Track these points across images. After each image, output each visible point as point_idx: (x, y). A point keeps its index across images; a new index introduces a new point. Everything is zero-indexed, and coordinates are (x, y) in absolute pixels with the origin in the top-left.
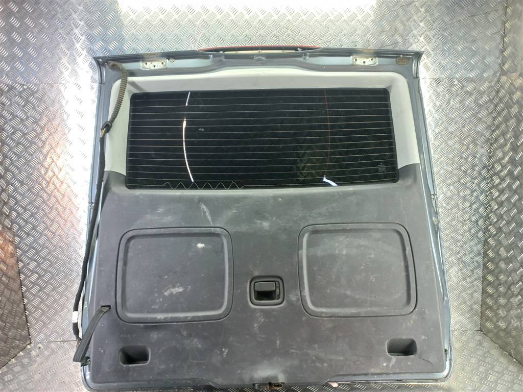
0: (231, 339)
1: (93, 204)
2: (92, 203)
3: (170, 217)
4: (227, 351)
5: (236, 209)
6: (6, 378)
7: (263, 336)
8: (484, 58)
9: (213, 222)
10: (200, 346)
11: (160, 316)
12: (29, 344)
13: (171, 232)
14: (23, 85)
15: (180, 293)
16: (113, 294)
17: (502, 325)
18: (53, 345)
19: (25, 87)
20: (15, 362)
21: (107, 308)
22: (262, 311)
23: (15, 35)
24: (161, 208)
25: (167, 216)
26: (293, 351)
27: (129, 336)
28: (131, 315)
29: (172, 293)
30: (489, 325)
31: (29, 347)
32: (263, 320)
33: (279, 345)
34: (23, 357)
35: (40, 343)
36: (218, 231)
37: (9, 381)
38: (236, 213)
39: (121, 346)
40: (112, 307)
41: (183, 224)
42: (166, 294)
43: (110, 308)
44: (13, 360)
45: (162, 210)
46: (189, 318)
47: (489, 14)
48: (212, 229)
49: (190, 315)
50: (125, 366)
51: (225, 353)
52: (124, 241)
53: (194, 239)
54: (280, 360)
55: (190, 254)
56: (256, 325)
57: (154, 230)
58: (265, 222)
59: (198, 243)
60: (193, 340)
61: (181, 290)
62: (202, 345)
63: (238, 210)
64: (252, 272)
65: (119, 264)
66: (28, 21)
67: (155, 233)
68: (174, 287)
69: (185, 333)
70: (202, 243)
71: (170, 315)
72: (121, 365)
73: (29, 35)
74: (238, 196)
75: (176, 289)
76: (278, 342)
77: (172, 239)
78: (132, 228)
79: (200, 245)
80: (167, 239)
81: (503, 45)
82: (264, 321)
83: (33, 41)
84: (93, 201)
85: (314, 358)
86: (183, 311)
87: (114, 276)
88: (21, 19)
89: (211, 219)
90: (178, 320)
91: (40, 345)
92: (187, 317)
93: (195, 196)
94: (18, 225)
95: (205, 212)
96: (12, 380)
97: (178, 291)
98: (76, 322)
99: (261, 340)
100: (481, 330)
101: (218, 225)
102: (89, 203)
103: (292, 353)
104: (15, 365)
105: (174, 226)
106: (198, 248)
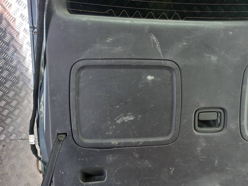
0: (177, 160)
1: (36, 30)
2: (34, 28)
3: (120, 48)
4: (173, 169)
5: (186, 42)
7: (204, 157)
9: (163, 54)
10: (150, 166)
11: (114, 142)
13: (122, 64)
15: (131, 121)
16: (68, 122)
21: (64, 136)
22: (204, 137)
24: (110, 38)
25: (118, 47)
26: (228, 168)
27: (86, 159)
28: (87, 141)
29: (124, 122)
32: (204, 145)
33: (217, 164)
36: (169, 64)
38: (187, 45)
39: (80, 168)
40: (68, 134)
41: (134, 56)
42: (118, 122)
43: (66, 135)
45: (111, 39)
46: (140, 144)
48: (163, 61)
49: (141, 140)
50: (85, 183)
51: (172, 171)
52: (74, 71)
53: (144, 71)
54: (216, 175)
55: (140, 86)
56: (198, 149)
57: (105, 61)
58: (213, 56)
59: (148, 76)
60: (144, 161)
61: (132, 118)
62: (151, 165)
63: (189, 43)
64: (198, 103)
65: (71, 94)
67: (105, 64)
68: (125, 116)
69: (137, 156)
70: (151, 75)
71: (123, 141)
72: (81, 184)
74: (189, 27)
75: (128, 117)
76: (216, 162)
77: (123, 70)
78: (82, 58)
79: (150, 78)
80: (117, 70)
82: (206, 145)
84: (36, 26)
85: (245, 174)
86: (135, 137)
87: (67, 106)
89: (162, 51)
90: (131, 145)
92: (139, 142)
93: (146, 25)
95: (155, 43)
97: (129, 120)
98: (34, 144)
99: (202, 160)
101: (168, 58)
102: (30, 27)
103: (227, 170)
105: (125, 57)
106: (148, 80)
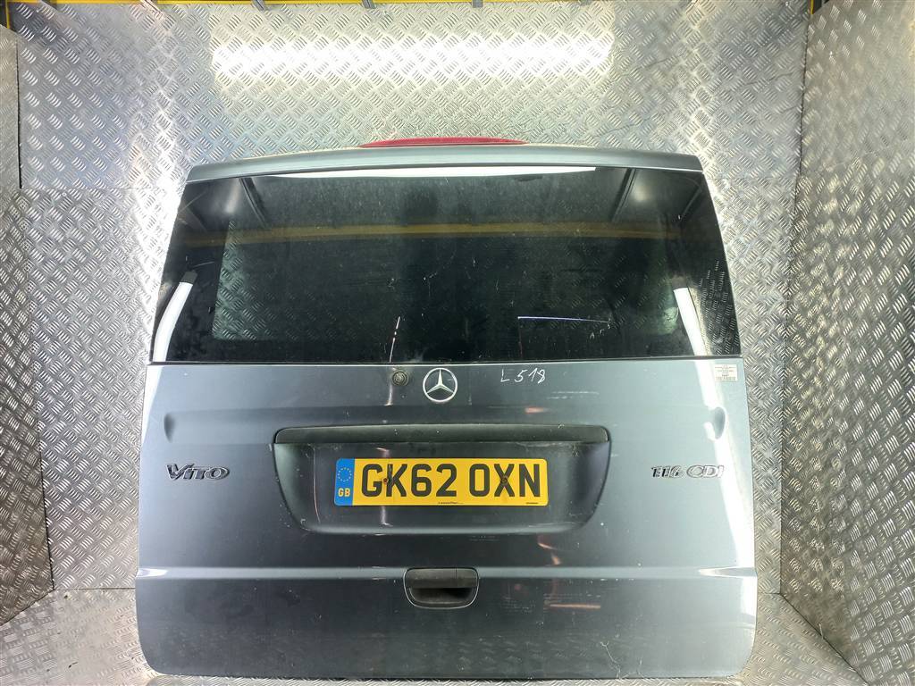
6: (7, 639)
8: (771, 148)
12: (51, 591)
14: (61, 192)
17: (816, 585)
18: (87, 594)
19: (64, 194)
20: (25, 616)
23: (53, 119)
30: (794, 585)
31: (50, 595)
34: (40, 610)
35: (68, 590)
37: (11, 643)
44: (22, 613)
47: (776, 80)
66: (73, 98)
73: (74, 119)
81: (801, 127)
83: (80, 126)
88: (63, 97)
91: (68, 593)
94: (44, 402)
96: (15, 642)
100: (781, 594)
104: (24, 621)
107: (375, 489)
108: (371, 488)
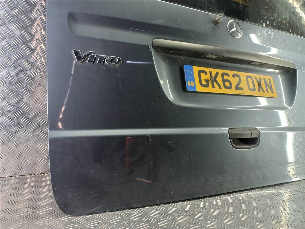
107: (206, 83)
108: (204, 83)
